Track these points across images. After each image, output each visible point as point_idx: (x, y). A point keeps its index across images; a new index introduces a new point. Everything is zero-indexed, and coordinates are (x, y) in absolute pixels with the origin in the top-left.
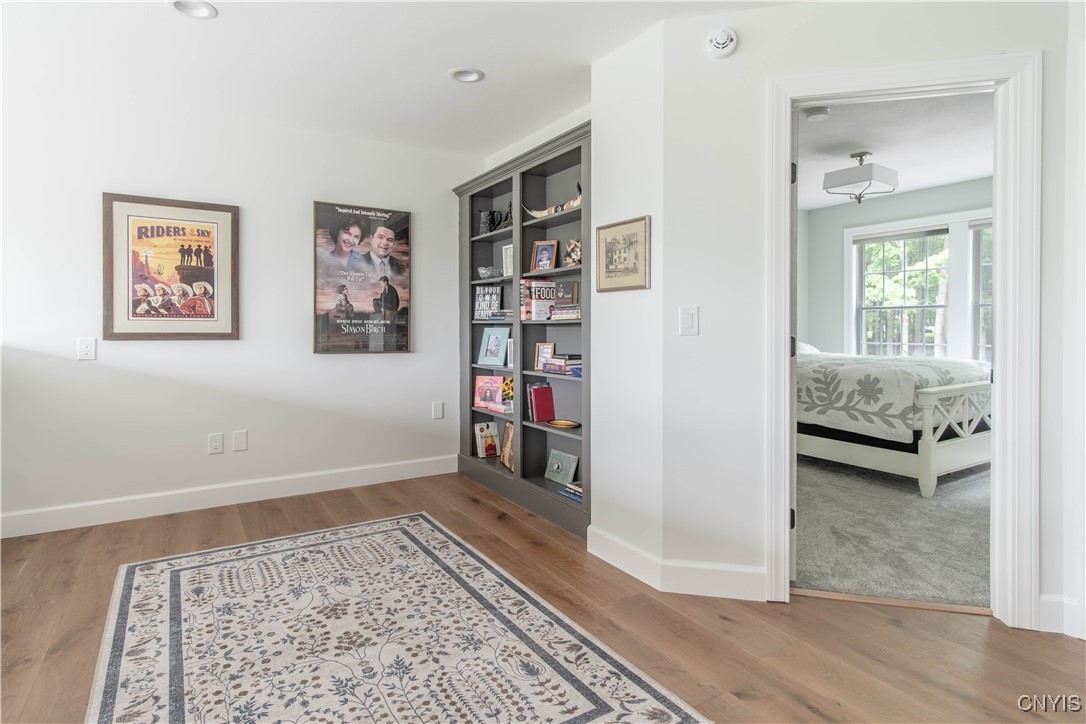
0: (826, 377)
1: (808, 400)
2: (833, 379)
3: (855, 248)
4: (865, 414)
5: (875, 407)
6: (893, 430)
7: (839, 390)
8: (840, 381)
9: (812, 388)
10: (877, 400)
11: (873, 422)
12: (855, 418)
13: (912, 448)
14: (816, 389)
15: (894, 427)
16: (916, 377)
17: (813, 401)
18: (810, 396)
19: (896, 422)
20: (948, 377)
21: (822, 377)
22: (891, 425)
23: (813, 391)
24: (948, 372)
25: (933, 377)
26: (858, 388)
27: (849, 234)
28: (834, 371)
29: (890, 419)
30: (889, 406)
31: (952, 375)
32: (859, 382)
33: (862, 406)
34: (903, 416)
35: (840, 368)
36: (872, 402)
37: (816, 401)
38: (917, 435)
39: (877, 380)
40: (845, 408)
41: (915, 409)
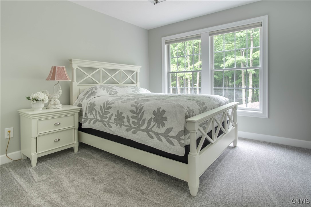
0: (137, 109)
1: (127, 124)
2: (141, 110)
3: (166, 46)
4: (157, 134)
5: (162, 130)
6: (173, 146)
7: (143, 118)
8: (144, 112)
9: (130, 116)
10: (163, 125)
11: (161, 140)
12: (152, 137)
13: (184, 160)
14: (132, 117)
15: (173, 145)
16: (186, 108)
17: (130, 124)
18: (129, 122)
19: (175, 141)
20: (204, 106)
21: (134, 109)
22: (172, 143)
23: (130, 118)
24: (204, 103)
25: (196, 107)
26: (153, 116)
27: (164, 39)
28: (141, 105)
29: (171, 139)
30: (170, 130)
31: (206, 105)
32: (154, 113)
33: (155, 129)
34: (178, 137)
35: (145, 103)
36: (161, 126)
37: (132, 125)
38: (187, 148)
39: (164, 112)
40: (147, 130)
41: (186, 131)
